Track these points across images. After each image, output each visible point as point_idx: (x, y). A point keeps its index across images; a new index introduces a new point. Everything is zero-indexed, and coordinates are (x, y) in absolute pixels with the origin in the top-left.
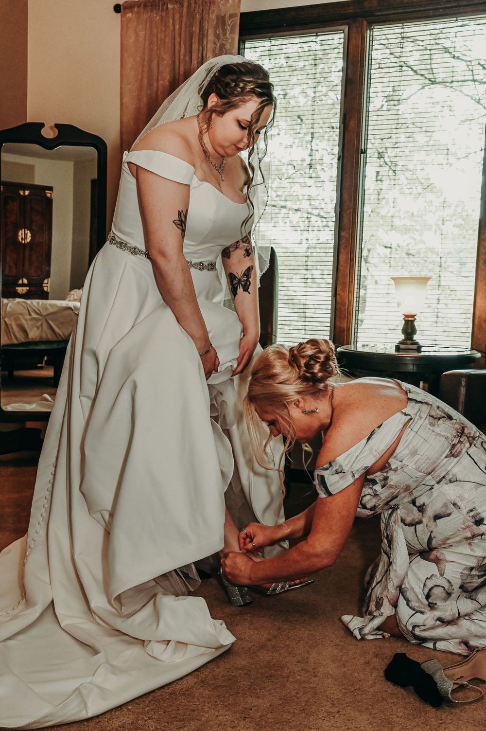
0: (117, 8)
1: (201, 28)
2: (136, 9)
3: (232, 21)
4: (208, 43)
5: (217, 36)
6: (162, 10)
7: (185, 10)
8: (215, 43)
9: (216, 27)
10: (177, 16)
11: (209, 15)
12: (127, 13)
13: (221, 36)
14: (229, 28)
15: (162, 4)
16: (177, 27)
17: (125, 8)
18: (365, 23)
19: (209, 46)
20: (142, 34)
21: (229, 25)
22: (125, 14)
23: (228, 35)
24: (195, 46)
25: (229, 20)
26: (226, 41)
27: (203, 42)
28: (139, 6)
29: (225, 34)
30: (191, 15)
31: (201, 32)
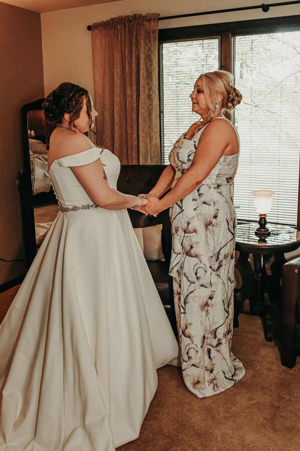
0: (89, 28)
1: (137, 39)
2: (100, 28)
3: (154, 35)
4: (141, 48)
5: (146, 44)
6: (114, 28)
7: (127, 29)
8: (145, 48)
9: (145, 38)
10: (123, 32)
11: (141, 32)
12: (95, 31)
13: (149, 44)
14: (152, 39)
15: (114, 26)
16: (123, 38)
17: (94, 27)
18: (230, 34)
19: (141, 49)
20: (103, 42)
21: (152, 37)
22: (93, 31)
23: (152, 42)
24: (134, 49)
25: (152, 34)
26: (151, 46)
27: (138, 47)
28: (101, 27)
29: (150, 42)
30: (131, 32)
31: (137, 42)
